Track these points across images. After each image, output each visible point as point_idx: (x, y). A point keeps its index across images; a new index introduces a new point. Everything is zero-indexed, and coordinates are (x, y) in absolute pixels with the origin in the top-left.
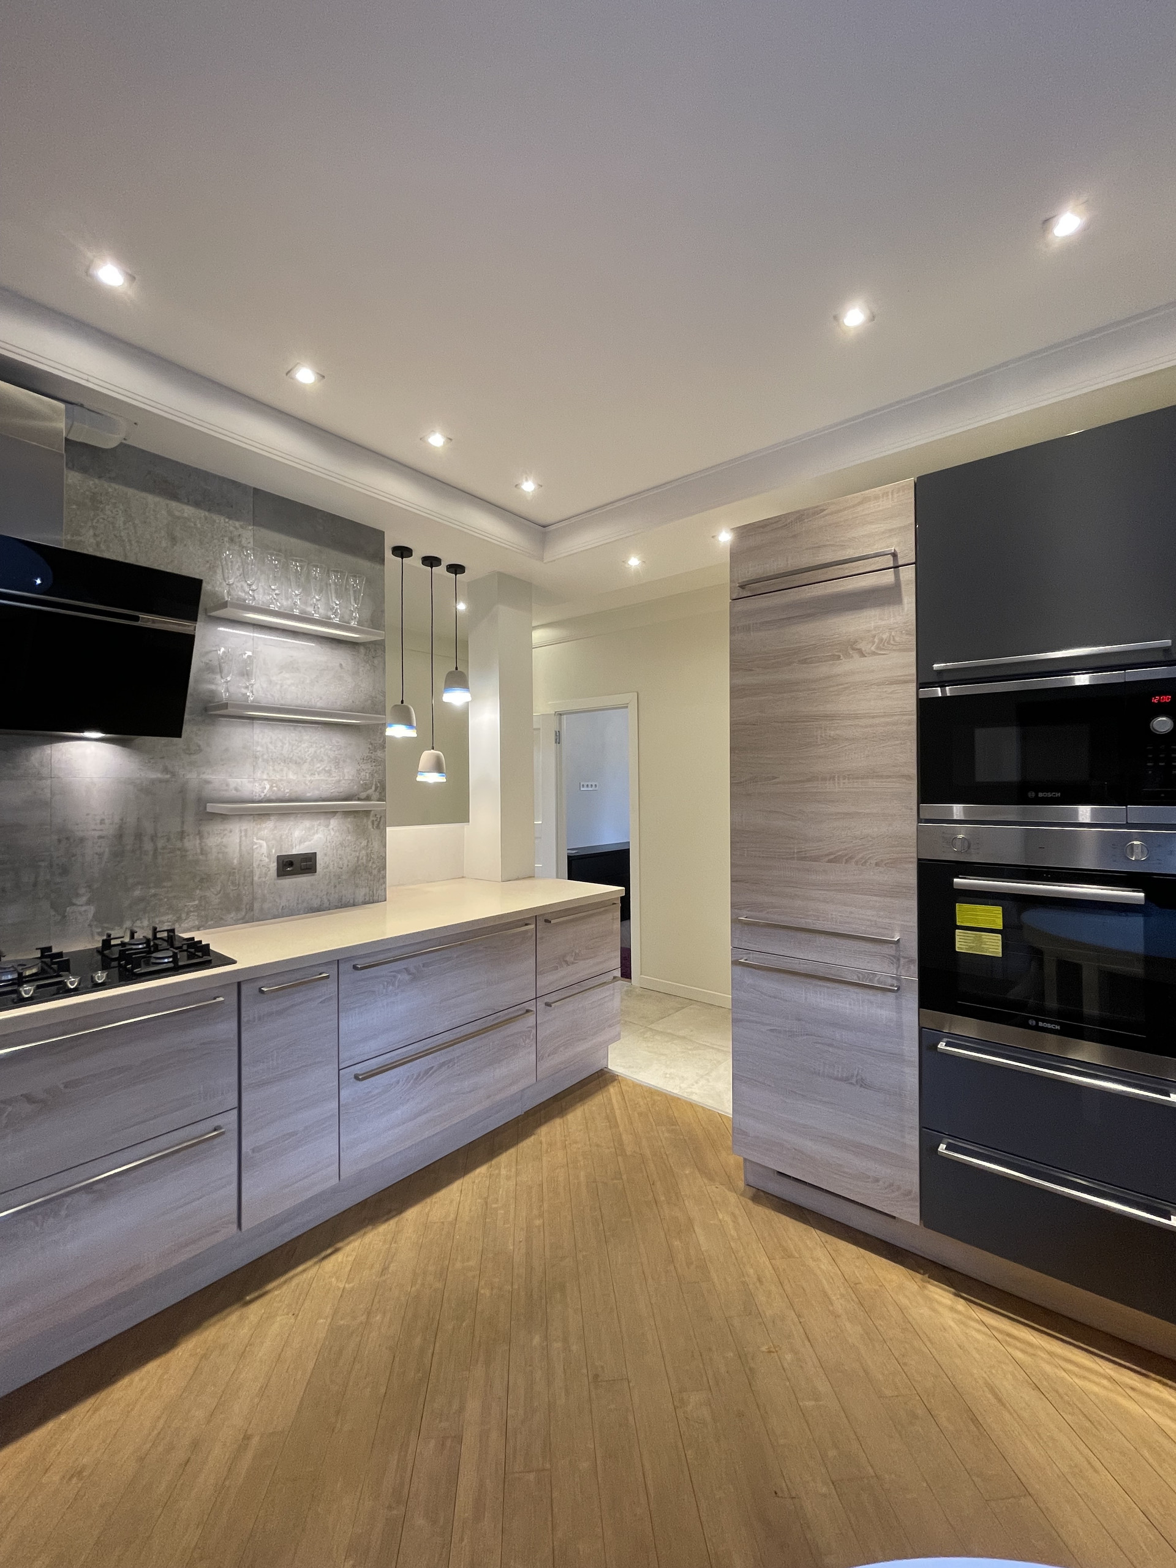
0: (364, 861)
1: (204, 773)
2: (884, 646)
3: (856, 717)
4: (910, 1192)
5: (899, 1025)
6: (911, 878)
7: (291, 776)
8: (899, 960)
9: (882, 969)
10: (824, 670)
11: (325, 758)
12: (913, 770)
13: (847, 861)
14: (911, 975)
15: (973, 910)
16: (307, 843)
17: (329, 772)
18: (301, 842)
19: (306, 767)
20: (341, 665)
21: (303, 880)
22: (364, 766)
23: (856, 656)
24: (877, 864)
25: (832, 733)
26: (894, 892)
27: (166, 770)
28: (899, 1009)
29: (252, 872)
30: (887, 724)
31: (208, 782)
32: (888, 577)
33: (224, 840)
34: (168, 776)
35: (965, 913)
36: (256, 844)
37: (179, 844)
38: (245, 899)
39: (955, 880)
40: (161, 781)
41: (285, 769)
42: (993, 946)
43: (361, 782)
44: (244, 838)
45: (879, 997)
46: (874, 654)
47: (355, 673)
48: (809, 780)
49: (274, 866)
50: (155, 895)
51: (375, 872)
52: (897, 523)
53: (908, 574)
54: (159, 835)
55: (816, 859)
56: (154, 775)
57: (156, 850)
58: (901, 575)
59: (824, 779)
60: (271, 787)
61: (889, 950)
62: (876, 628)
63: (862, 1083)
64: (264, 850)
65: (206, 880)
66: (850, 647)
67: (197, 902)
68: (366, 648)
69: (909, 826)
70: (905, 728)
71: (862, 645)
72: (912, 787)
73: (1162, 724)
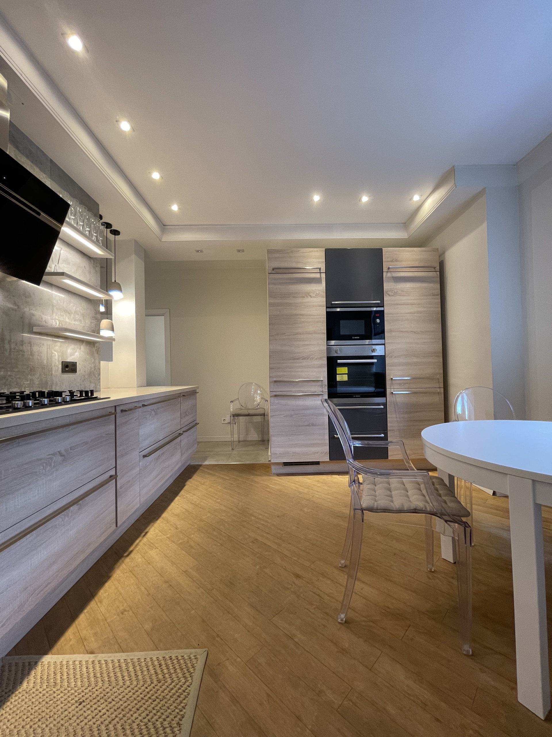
0: (93, 370)
1: (32, 309)
2: (317, 295)
3: (310, 315)
4: (327, 453)
6: (325, 362)
7: (67, 320)
8: (322, 386)
9: (317, 389)
10: (300, 300)
11: (79, 313)
12: (326, 332)
13: (308, 359)
14: (326, 389)
15: (341, 369)
16: (73, 357)
17: (80, 321)
18: (71, 356)
19: (72, 316)
20: (85, 266)
21: (71, 376)
22: (93, 321)
23: (309, 297)
24: (316, 359)
25: (303, 320)
26: (321, 366)
27: (15, 304)
29: (52, 368)
30: (318, 318)
31: (33, 315)
32: (318, 275)
33: (40, 349)
34: (16, 307)
35: (340, 370)
36: (53, 353)
37: (21, 348)
38: (49, 383)
39: (338, 361)
40: (13, 309)
41: (65, 315)
42: (345, 378)
43: (92, 329)
44: (48, 349)
45: (317, 398)
46: (314, 297)
47: (90, 272)
48: (295, 334)
49: (60, 366)
50: (10, 376)
51: (97, 376)
52: (320, 260)
53: (323, 276)
54: (12, 341)
55: (298, 359)
56: (10, 306)
57: (10, 349)
58: (322, 275)
59: (300, 334)
60: (59, 324)
61: (320, 383)
62: (315, 290)
63: (313, 425)
64: (57, 357)
65: (32, 370)
66: (308, 294)
67: (29, 382)
68: (94, 261)
69: (324, 348)
70: (323, 319)
71: (311, 294)
72: (325, 336)
73: (378, 321)
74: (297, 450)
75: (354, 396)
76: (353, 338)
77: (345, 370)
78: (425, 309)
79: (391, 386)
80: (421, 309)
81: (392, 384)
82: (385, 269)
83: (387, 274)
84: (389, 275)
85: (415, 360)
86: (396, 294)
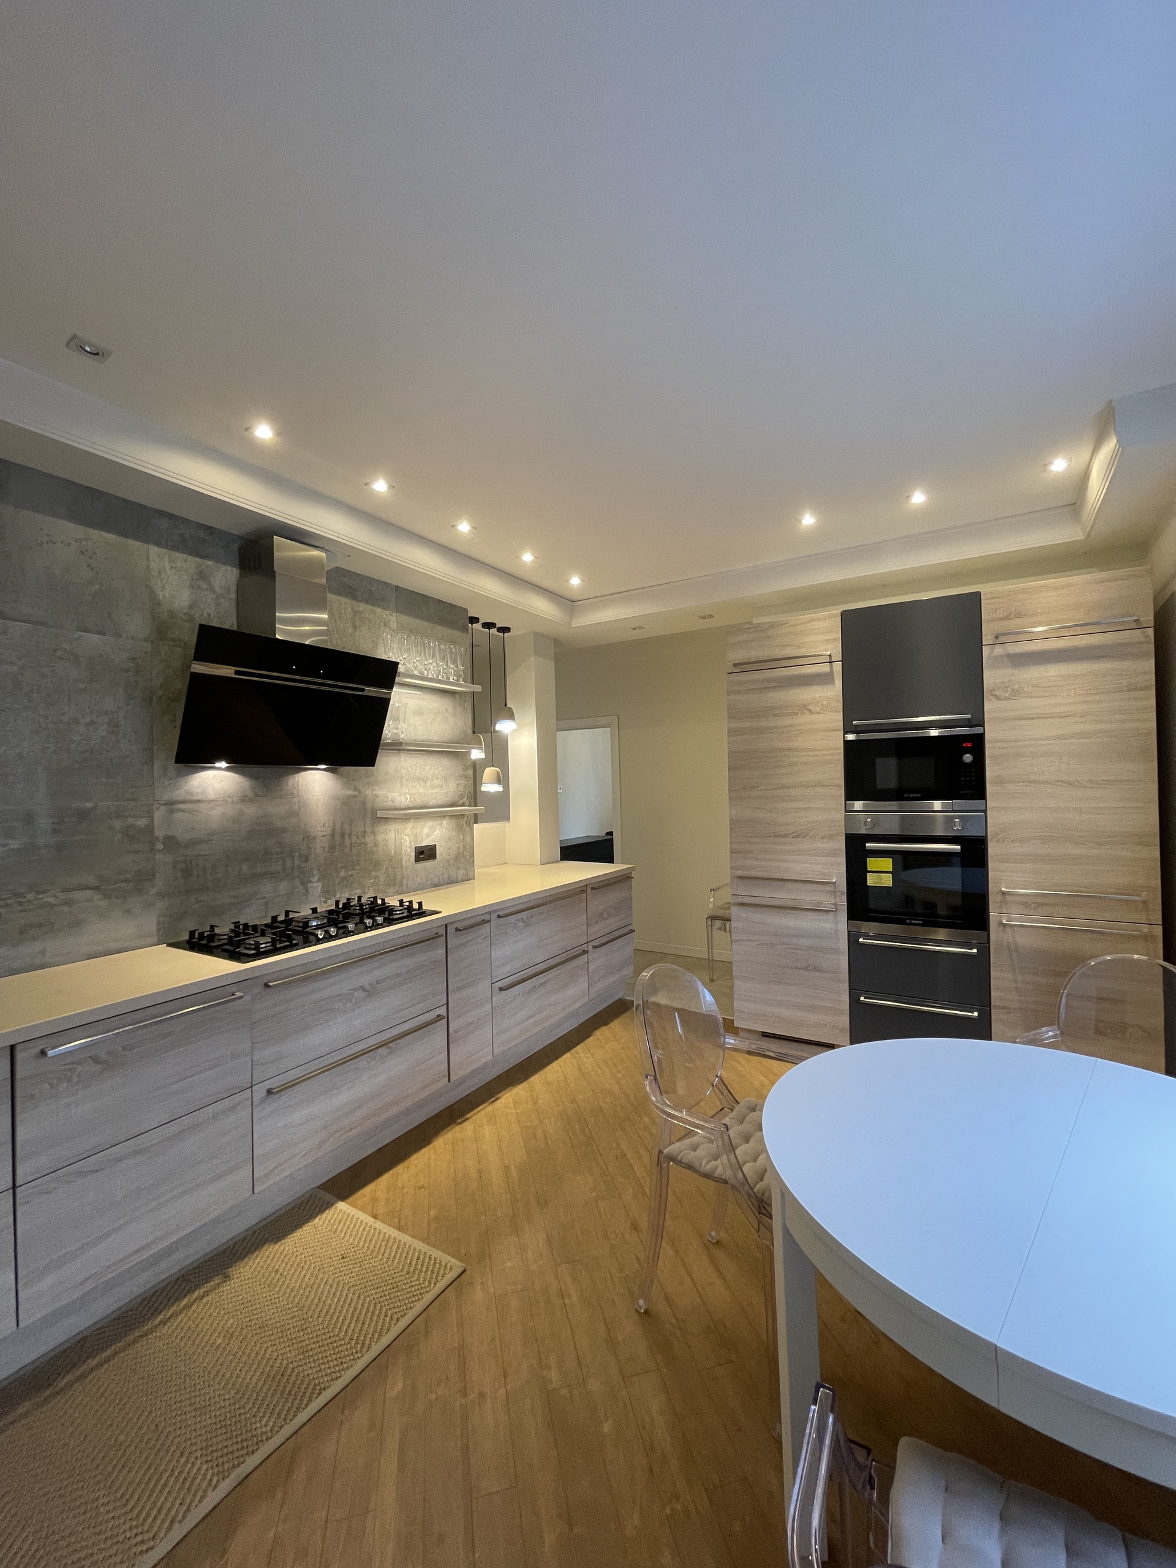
0: (462, 850)
1: (375, 790)
2: (823, 708)
3: (808, 750)
4: (844, 1028)
5: (837, 931)
6: (842, 844)
7: (421, 790)
8: (835, 894)
9: (825, 899)
10: (787, 721)
11: (439, 776)
12: (842, 783)
13: (804, 837)
14: (843, 902)
15: (878, 861)
16: (431, 838)
17: (441, 786)
18: (428, 837)
19: (429, 783)
20: (446, 709)
21: (429, 864)
22: (461, 782)
23: (807, 712)
24: (821, 838)
25: (794, 760)
26: (831, 853)
27: (355, 789)
28: (836, 922)
29: (401, 859)
30: (826, 755)
31: (377, 796)
32: (826, 668)
33: (386, 836)
34: (356, 793)
35: (873, 863)
36: (403, 838)
37: (363, 840)
38: (399, 877)
39: (867, 844)
40: (353, 796)
41: (418, 785)
42: (887, 881)
43: (459, 793)
44: (397, 835)
45: (824, 916)
46: (818, 713)
47: (454, 715)
48: (779, 788)
49: (413, 854)
50: (351, 876)
51: (468, 858)
52: (830, 637)
53: (838, 667)
54: (353, 833)
55: (785, 836)
56: (350, 792)
57: (351, 845)
58: (834, 667)
59: (789, 787)
60: (411, 798)
61: (828, 888)
62: (819, 698)
63: (816, 969)
64: (408, 843)
65: (377, 864)
66: (805, 708)
67: (373, 880)
68: (460, 695)
69: (840, 815)
70: (838, 757)
71: (810, 707)
72: (842, 792)
73: (968, 758)
74: (784, 1012)
75: (908, 921)
76: (906, 795)
77: (887, 864)
78: (1103, 726)
79: (1001, 907)
80: (1090, 727)
81: (1004, 902)
82: (987, 639)
83: (992, 651)
84: (998, 650)
85: (1071, 850)
86: (1015, 694)
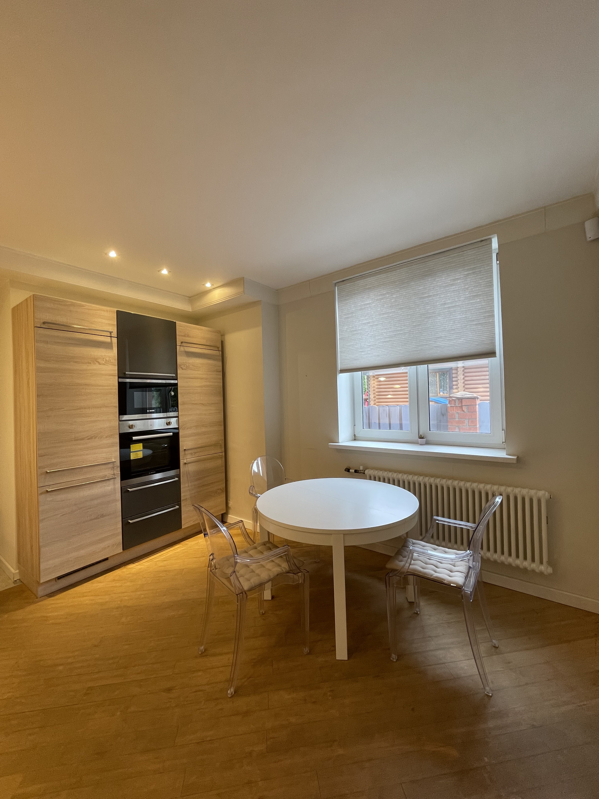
2: (107, 362)
3: (98, 386)
4: (119, 543)
5: (115, 489)
6: (117, 440)
8: (114, 468)
9: (108, 473)
10: (84, 367)
12: (117, 404)
13: (95, 438)
14: (118, 472)
23: (97, 364)
24: (106, 437)
25: (89, 391)
26: (111, 446)
28: (114, 484)
30: (108, 389)
32: (108, 340)
35: (134, 447)
39: (133, 437)
42: (140, 455)
45: (108, 483)
46: (104, 364)
48: (78, 409)
52: (110, 321)
53: (115, 340)
55: (82, 439)
58: (113, 340)
59: (85, 408)
61: (111, 466)
62: (104, 356)
63: (103, 516)
66: (95, 360)
69: (117, 423)
70: (114, 391)
71: (99, 361)
72: (117, 410)
73: (173, 393)
74: (81, 553)
75: (150, 473)
76: (148, 411)
77: (140, 446)
79: (184, 457)
80: (208, 384)
81: (185, 454)
82: (178, 343)
83: (180, 348)
85: (204, 429)
86: (187, 368)
